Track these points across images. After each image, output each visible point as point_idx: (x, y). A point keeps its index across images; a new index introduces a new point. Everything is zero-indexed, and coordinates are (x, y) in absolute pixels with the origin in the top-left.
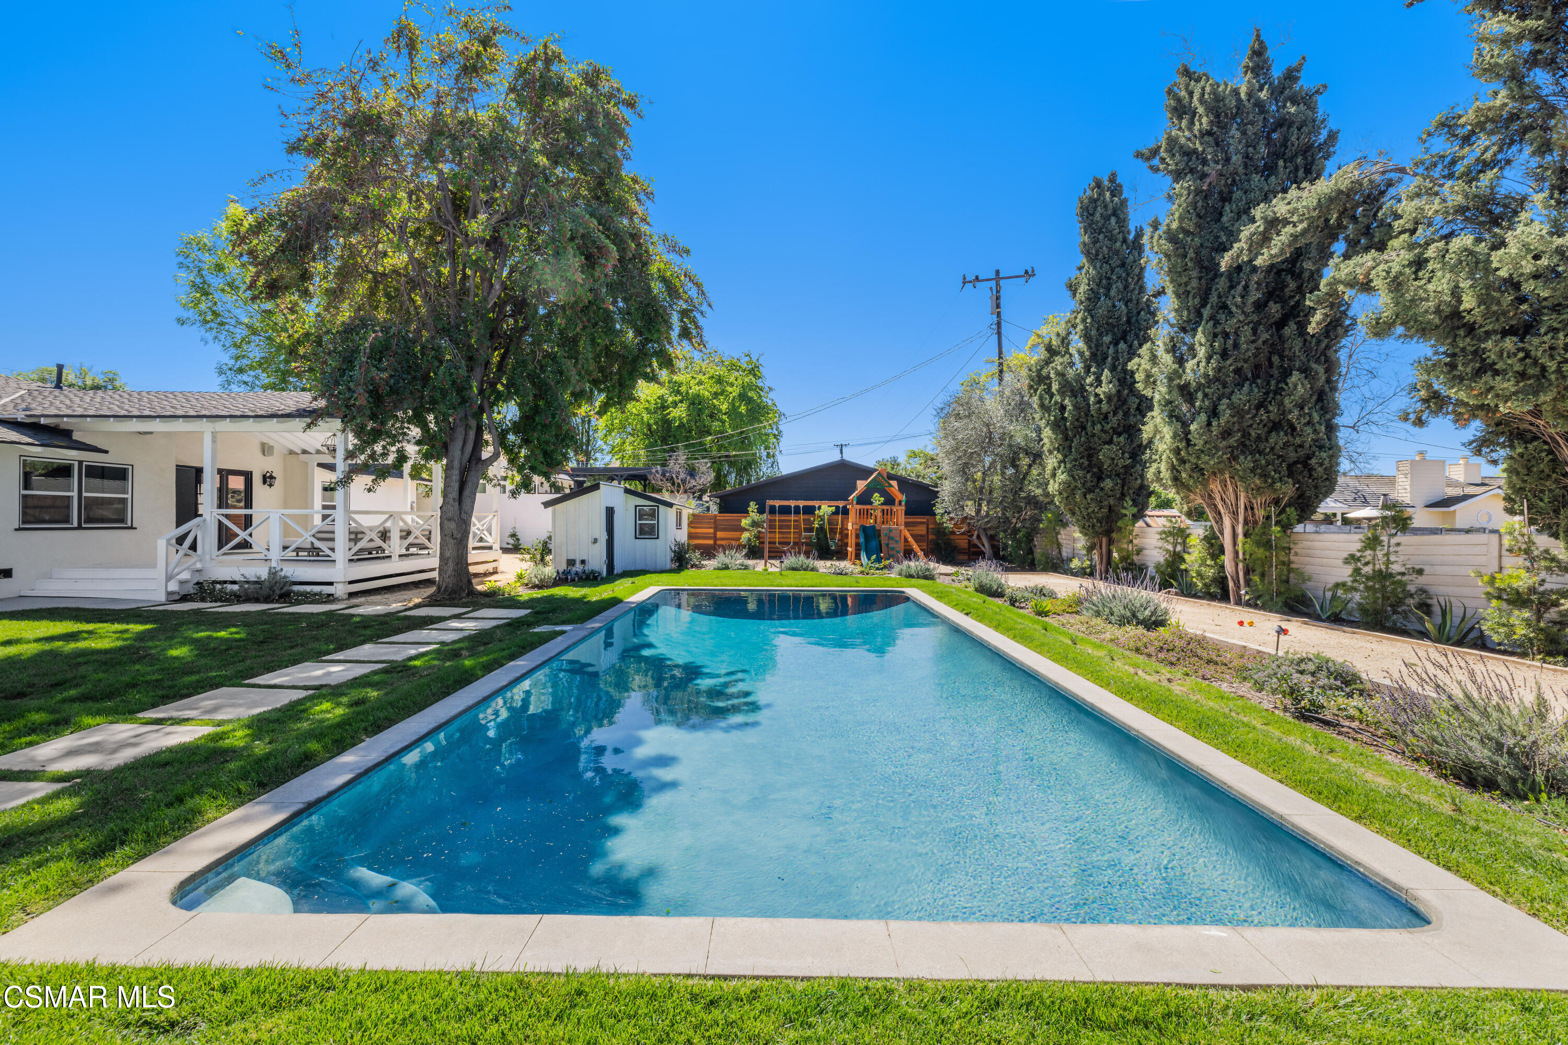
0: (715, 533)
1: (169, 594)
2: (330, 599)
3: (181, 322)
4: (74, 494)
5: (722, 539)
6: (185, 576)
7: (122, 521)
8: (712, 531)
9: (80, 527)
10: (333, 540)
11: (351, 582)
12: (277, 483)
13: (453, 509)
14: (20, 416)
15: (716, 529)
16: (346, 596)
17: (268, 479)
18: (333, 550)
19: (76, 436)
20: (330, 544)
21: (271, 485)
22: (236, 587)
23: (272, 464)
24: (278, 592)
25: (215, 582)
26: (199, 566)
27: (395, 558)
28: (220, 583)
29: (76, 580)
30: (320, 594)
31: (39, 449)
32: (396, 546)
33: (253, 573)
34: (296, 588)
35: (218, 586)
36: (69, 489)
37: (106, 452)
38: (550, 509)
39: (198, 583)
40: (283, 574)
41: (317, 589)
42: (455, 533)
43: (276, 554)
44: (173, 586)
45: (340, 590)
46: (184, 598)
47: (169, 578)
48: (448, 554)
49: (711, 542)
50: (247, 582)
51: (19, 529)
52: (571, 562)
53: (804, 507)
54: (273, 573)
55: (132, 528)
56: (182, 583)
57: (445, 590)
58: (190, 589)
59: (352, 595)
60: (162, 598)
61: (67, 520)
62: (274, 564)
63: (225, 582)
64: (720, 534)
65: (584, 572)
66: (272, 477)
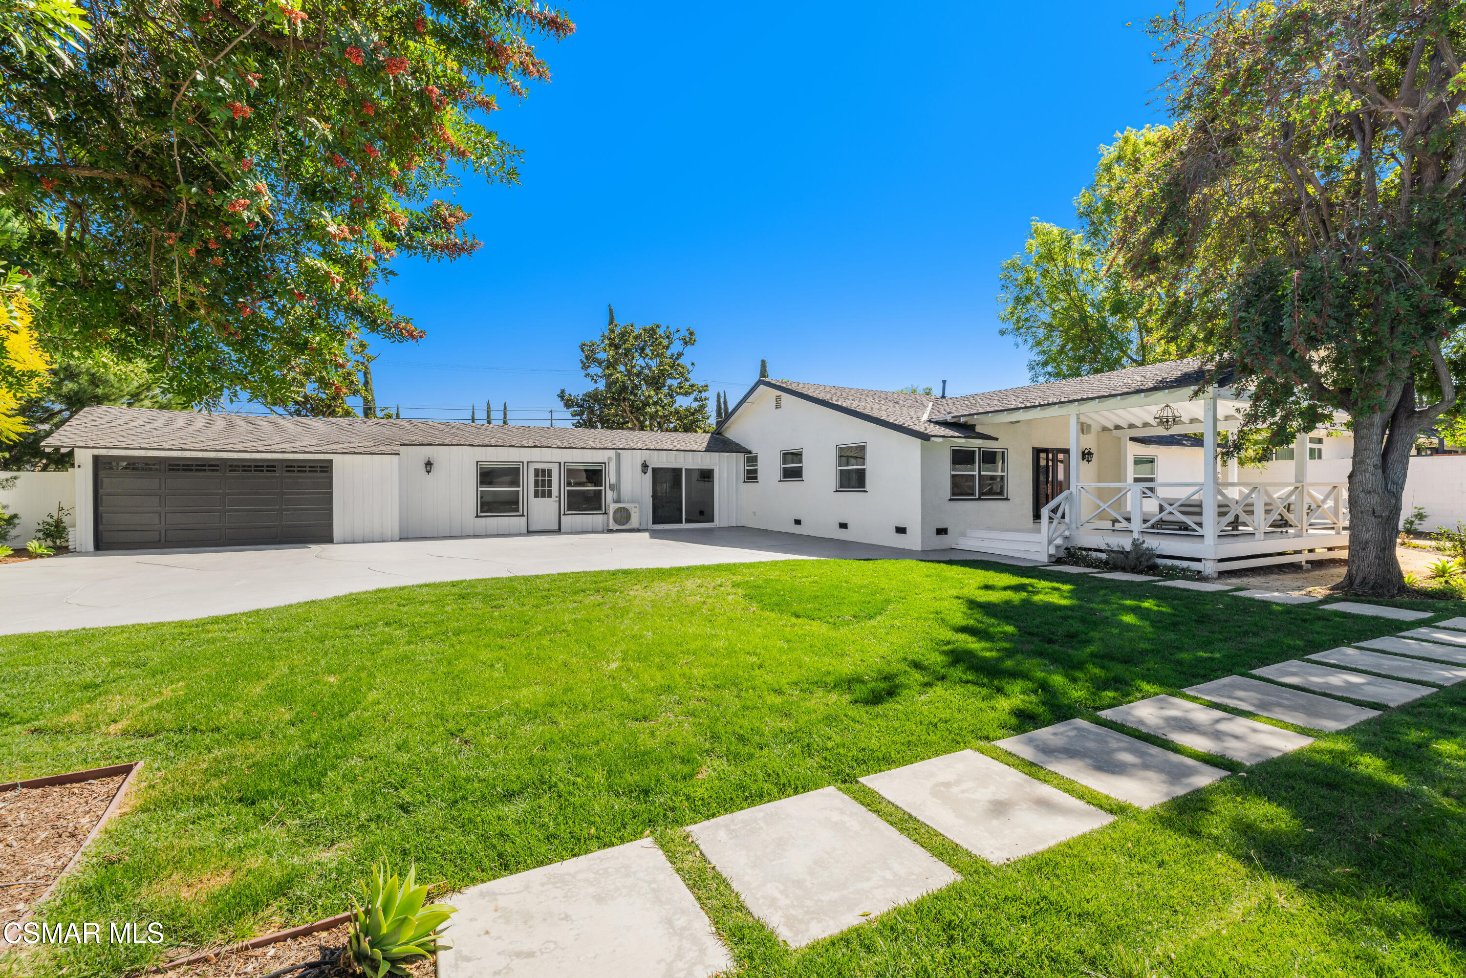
1: (1050, 556)
2: (1199, 576)
3: (1002, 333)
4: (976, 473)
6: (1059, 541)
7: (1001, 493)
9: (979, 499)
10: (1200, 514)
11: (1220, 561)
12: (1095, 458)
13: (1372, 478)
14: (949, 418)
16: (1216, 575)
17: (1086, 455)
18: (1200, 525)
19: (978, 429)
20: (1197, 518)
21: (1089, 461)
22: (1103, 556)
23: (1089, 442)
24: (1145, 564)
25: (1080, 549)
26: (1067, 533)
27: (1259, 535)
28: (1085, 549)
29: (983, 539)
30: (1187, 569)
31: (963, 441)
32: (1260, 521)
33: (1115, 543)
34: (1160, 561)
35: (1084, 553)
36: (974, 470)
37: (997, 439)
39: (1067, 549)
40: (1145, 546)
41: (1185, 564)
42: (1378, 510)
43: (1136, 526)
44: (1052, 550)
45: (1209, 568)
46: (1059, 561)
47: (1050, 542)
48: (1366, 536)
50: (1113, 551)
51: (951, 500)
54: (1136, 544)
55: (1007, 499)
56: (1058, 547)
57: (1364, 582)
58: (1062, 554)
59: (1222, 574)
60: (1045, 559)
61: (973, 494)
62: (1136, 535)
63: (1090, 549)
66: (1090, 453)
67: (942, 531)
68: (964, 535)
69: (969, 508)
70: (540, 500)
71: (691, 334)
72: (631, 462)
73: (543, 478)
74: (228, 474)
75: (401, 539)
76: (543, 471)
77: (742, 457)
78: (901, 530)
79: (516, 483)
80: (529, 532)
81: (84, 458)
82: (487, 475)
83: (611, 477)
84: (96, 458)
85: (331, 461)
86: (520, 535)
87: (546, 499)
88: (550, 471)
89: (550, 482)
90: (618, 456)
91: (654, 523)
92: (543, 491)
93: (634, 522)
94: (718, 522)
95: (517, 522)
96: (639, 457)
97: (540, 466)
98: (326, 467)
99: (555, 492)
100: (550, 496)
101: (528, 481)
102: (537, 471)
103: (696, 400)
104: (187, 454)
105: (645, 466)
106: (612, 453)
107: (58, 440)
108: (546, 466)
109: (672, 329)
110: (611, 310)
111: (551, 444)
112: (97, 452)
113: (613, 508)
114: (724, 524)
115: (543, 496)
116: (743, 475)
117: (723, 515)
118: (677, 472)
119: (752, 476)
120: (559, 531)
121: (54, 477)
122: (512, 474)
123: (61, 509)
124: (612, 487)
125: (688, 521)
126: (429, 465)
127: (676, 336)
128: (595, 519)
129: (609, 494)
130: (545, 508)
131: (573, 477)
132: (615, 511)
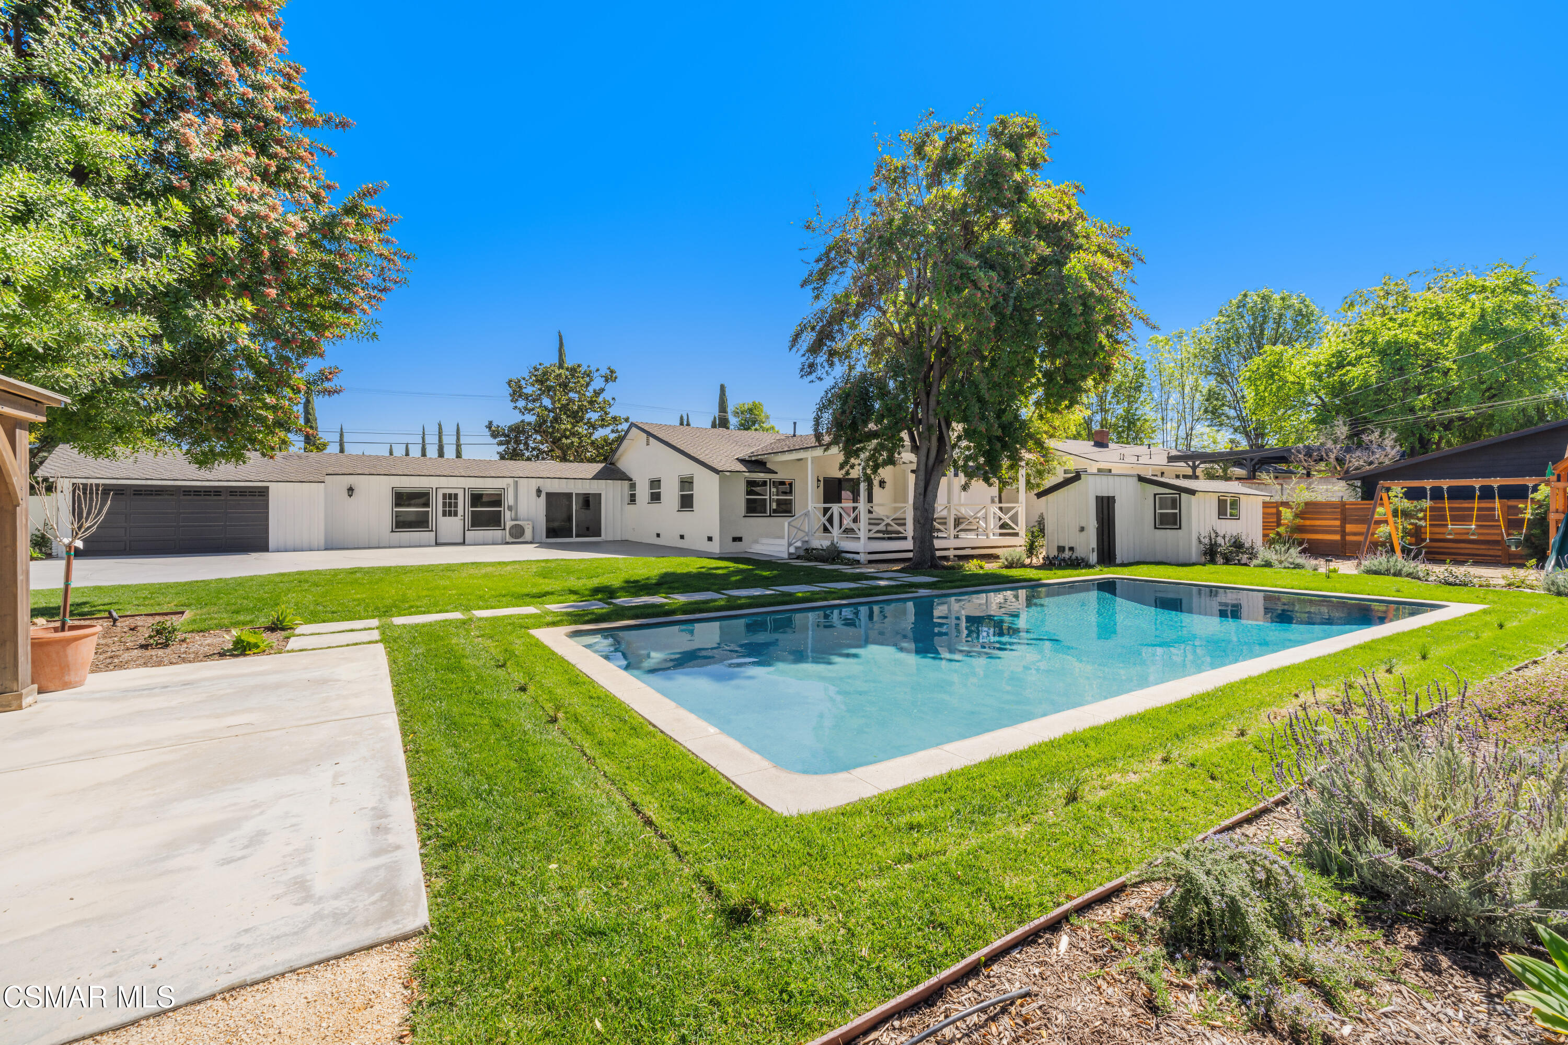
0: (1343, 527)
1: (790, 554)
2: (858, 563)
5: (1355, 534)
6: (799, 544)
7: (790, 512)
8: (1338, 523)
9: (769, 516)
11: (868, 554)
15: (1344, 521)
16: (866, 563)
24: (834, 557)
25: (813, 549)
26: (804, 538)
30: (853, 560)
36: (768, 495)
37: (777, 473)
38: (1044, 498)
39: (806, 550)
40: (838, 546)
41: (852, 556)
43: (837, 532)
44: (792, 550)
45: (862, 558)
46: (798, 558)
47: (790, 545)
49: (1337, 537)
51: (746, 517)
52: (1061, 549)
53: (1449, 489)
56: (797, 548)
58: (802, 553)
59: (870, 562)
60: (786, 556)
61: (764, 511)
62: (835, 539)
64: (1349, 528)
65: (1070, 558)
67: (737, 539)
68: (756, 542)
69: (759, 523)
70: (447, 518)
71: (612, 372)
72: (527, 489)
73: (450, 501)
74: (182, 497)
75: (326, 549)
76: (450, 495)
77: (626, 483)
78: (710, 539)
79: (426, 505)
80: (437, 544)
81: (65, 485)
82: (401, 498)
83: (509, 500)
84: (74, 486)
85: (267, 488)
86: (430, 546)
87: (453, 518)
88: (456, 495)
89: (456, 504)
90: (516, 483)
91: (547, 537)
92: (450, 512)
93: (528, 535)
94: (604, 537)
95: (429, 536)
96: (534, 484)
97: (448, 491)
98: (262, 493)
99: (460, 513)
100: (456, 514)
101: (437, 504)
102: (444, 496)
103: (613, 431)
104: (149, 482)
105: (539, 492)
106: (510, 481)
108: (453, 491)
109: (593, 368)
110: (560, 337)
111: (457, 473)
112: (75, 481)
113: (509, 524)
114: (610, 538)
115: (450, 515)
116: (627, 499)
117: (607, 532)
118: (569, 496)
119: (633, 499)
120: (463, 543)
122: (422, 498)
123: (46, 524)
124: (510, 508)
125: (577, 536)
126: (351, 491)
127: (596, 374)
128: (497, 534)
129: (508, 514)
130: (450, 526)
131: (477, 498)
132: (512, 528)
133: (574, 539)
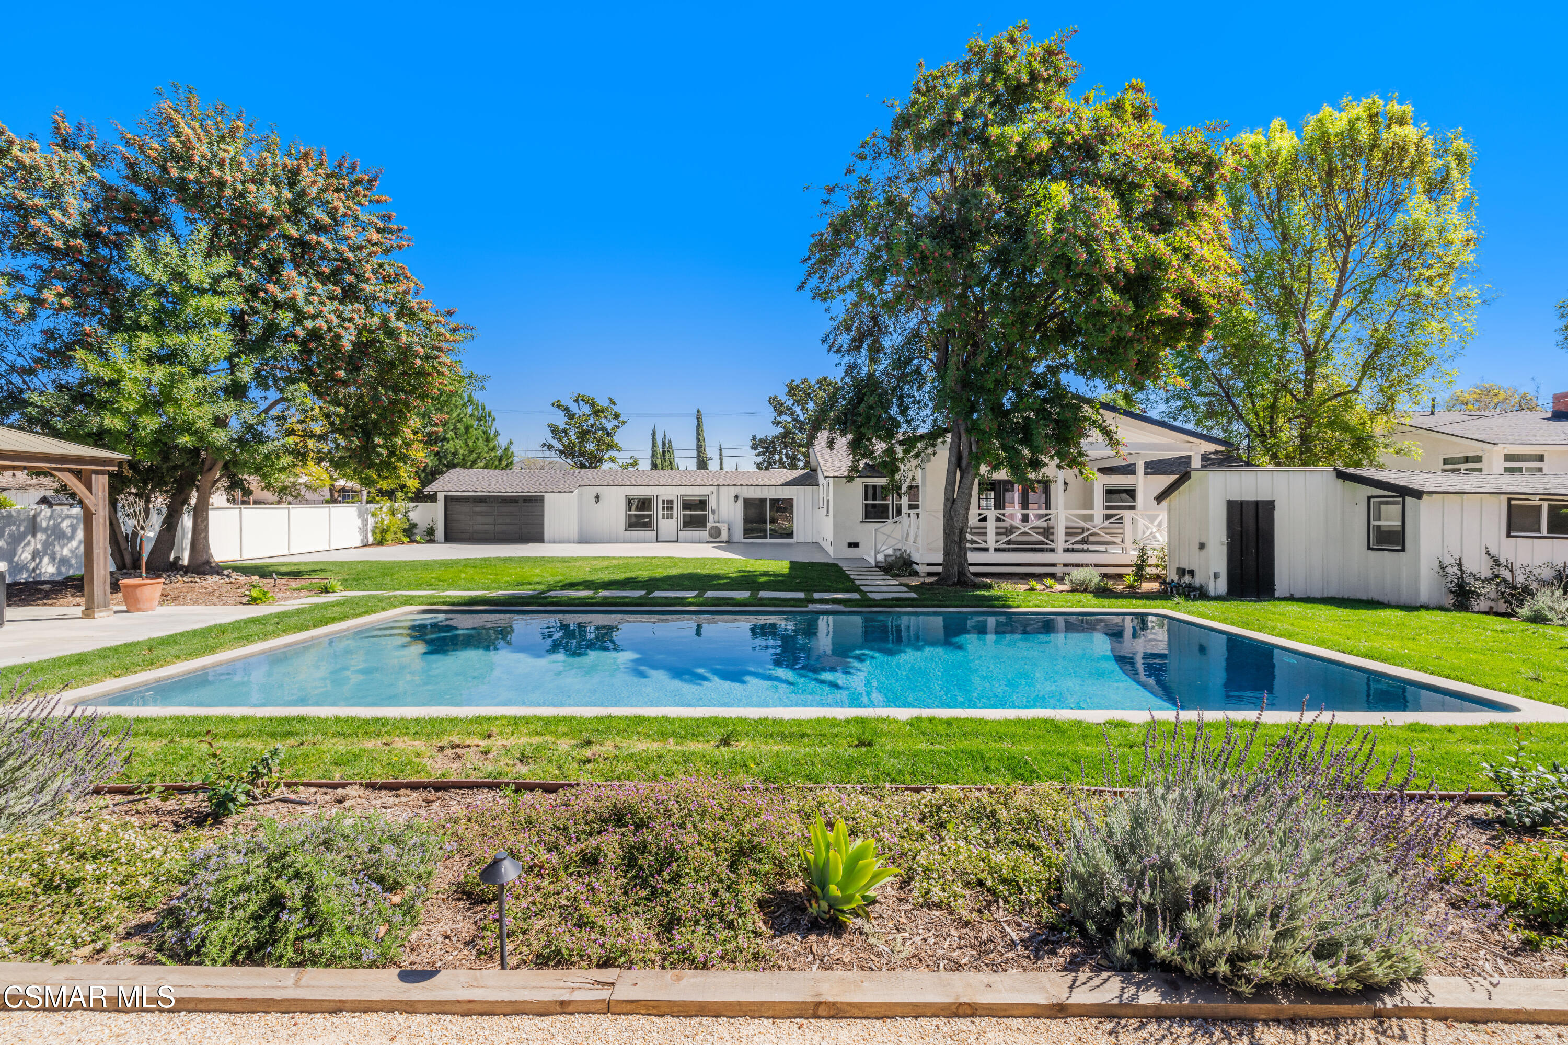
1: (877, 562)
6: (890, 552)
11: (928, 565)
47: (885, 552)
56: (886, 556)
67: (855, 545)
70: (665, 520)
72: (727, 495)
73: (668, 505)
75: (579, 542)
76: (667, 501)
79: (650, 509)
80: (657, 541)
81: (441, 496)
82: (632, 504)
83: (712, 504)
84: (446, 497)
85: (543, 497)
86: (652, 542)
87: (669, 520)
88: (672, 501)
89: (672, 508)
90: (718, 489)
91: (747, 538)
92: (667, 515)
93: (725, 535)
94: (795, 538)
95: (650, 534)
96: (733, 491)
97: (666, 498)
98: (540, 500)
99: (675, 516)
100: (672, 517)
101: (658, 509)
102: (663, 501)
105: (736, 497)
106: (715, 489)
107: (429, 489)
108: (669, 498)
112: (447, 494)
113: (710, 526)
114: (801, 539)
115: (667, 517)
117: (799, 534)
118: (763, 501)
120: (677, 541)
121: (429, 505)
122: (645, 504)
124: (713, 512)
125: (772, 538)
126: (597, 498)
128: (700, 534)
129: (711, 516)
130: (668, 526)
131: (687, 505)
132: (712, 528)
133: (768, 541)
